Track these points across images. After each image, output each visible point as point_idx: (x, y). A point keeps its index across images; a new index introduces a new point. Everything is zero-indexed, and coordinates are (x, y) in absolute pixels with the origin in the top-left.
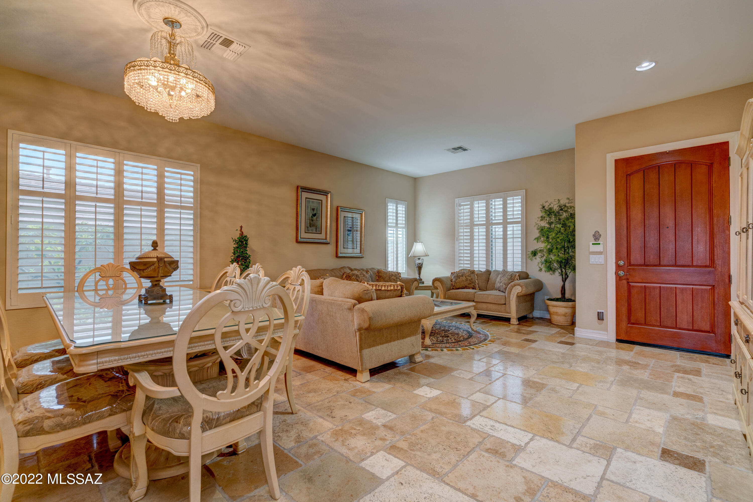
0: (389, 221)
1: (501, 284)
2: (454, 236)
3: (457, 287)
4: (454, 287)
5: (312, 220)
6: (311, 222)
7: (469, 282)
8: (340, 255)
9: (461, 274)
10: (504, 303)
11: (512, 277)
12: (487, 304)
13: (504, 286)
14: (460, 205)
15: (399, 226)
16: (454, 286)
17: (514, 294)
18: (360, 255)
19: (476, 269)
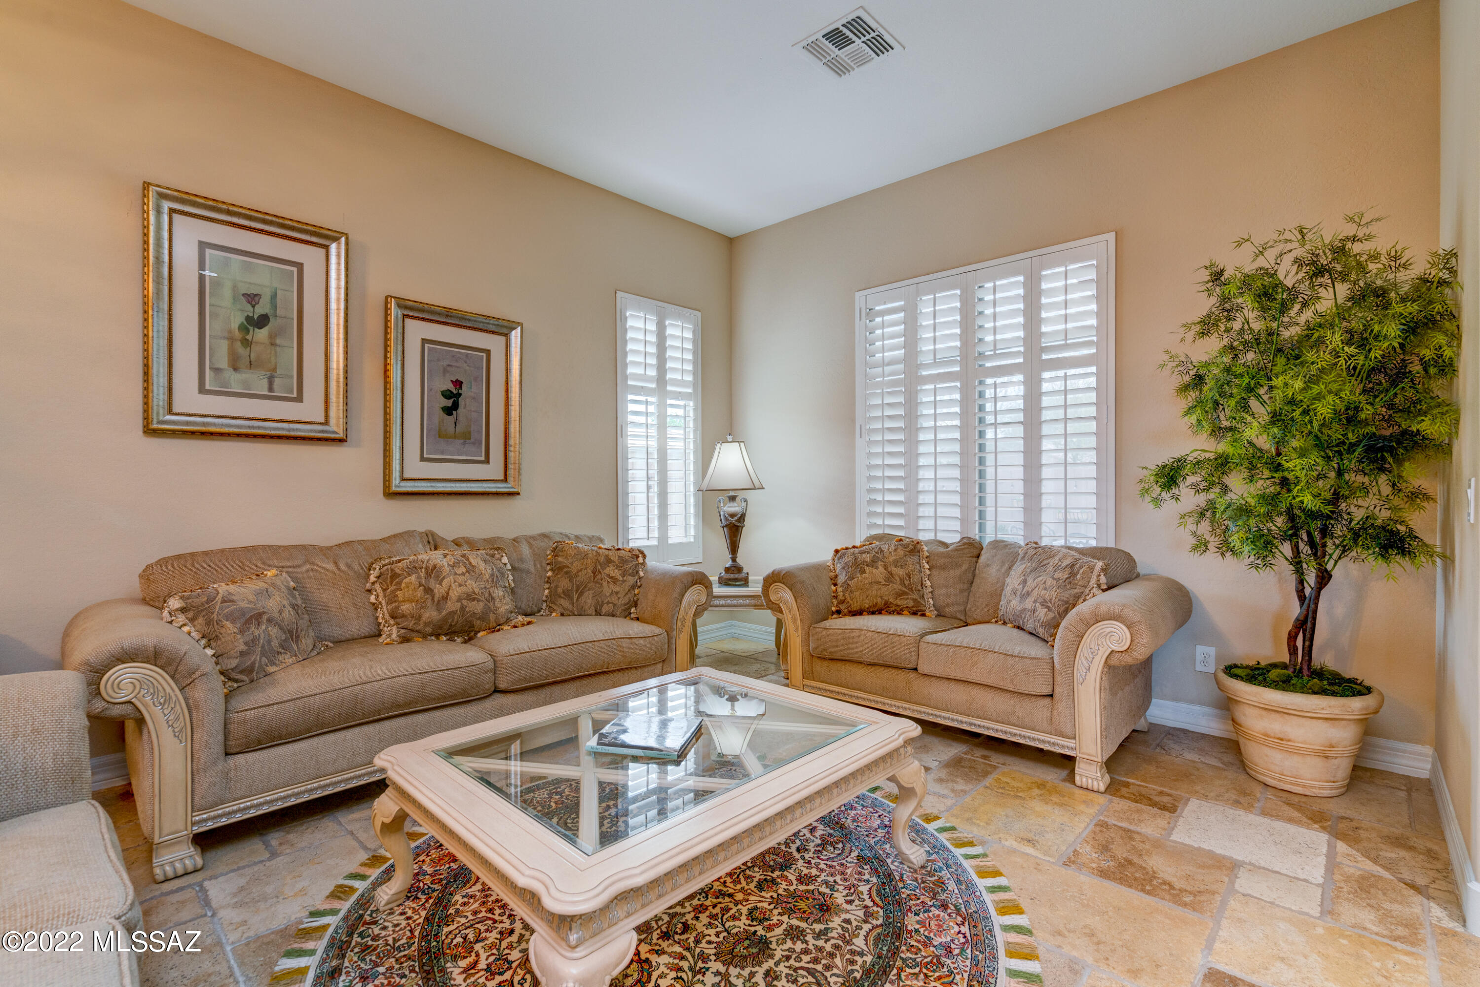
0: (630, 370)
1: (1029, 604)
2: (853, 421)
3: (855, 607)
4: (843, 607)
5: (246, 343)
6: (241, 350)
7: (897, 587)
8: (396, 484)
9: (868, 557)
10: (1047, 691)
11: (1073, 574)
12: (969, 688)
13: (1042, 613)
14: (871, 313)
15: (669, 388)
16: (843, 602)
17: (1094, 654)
18: (502, 487)
19: (923, 537)
